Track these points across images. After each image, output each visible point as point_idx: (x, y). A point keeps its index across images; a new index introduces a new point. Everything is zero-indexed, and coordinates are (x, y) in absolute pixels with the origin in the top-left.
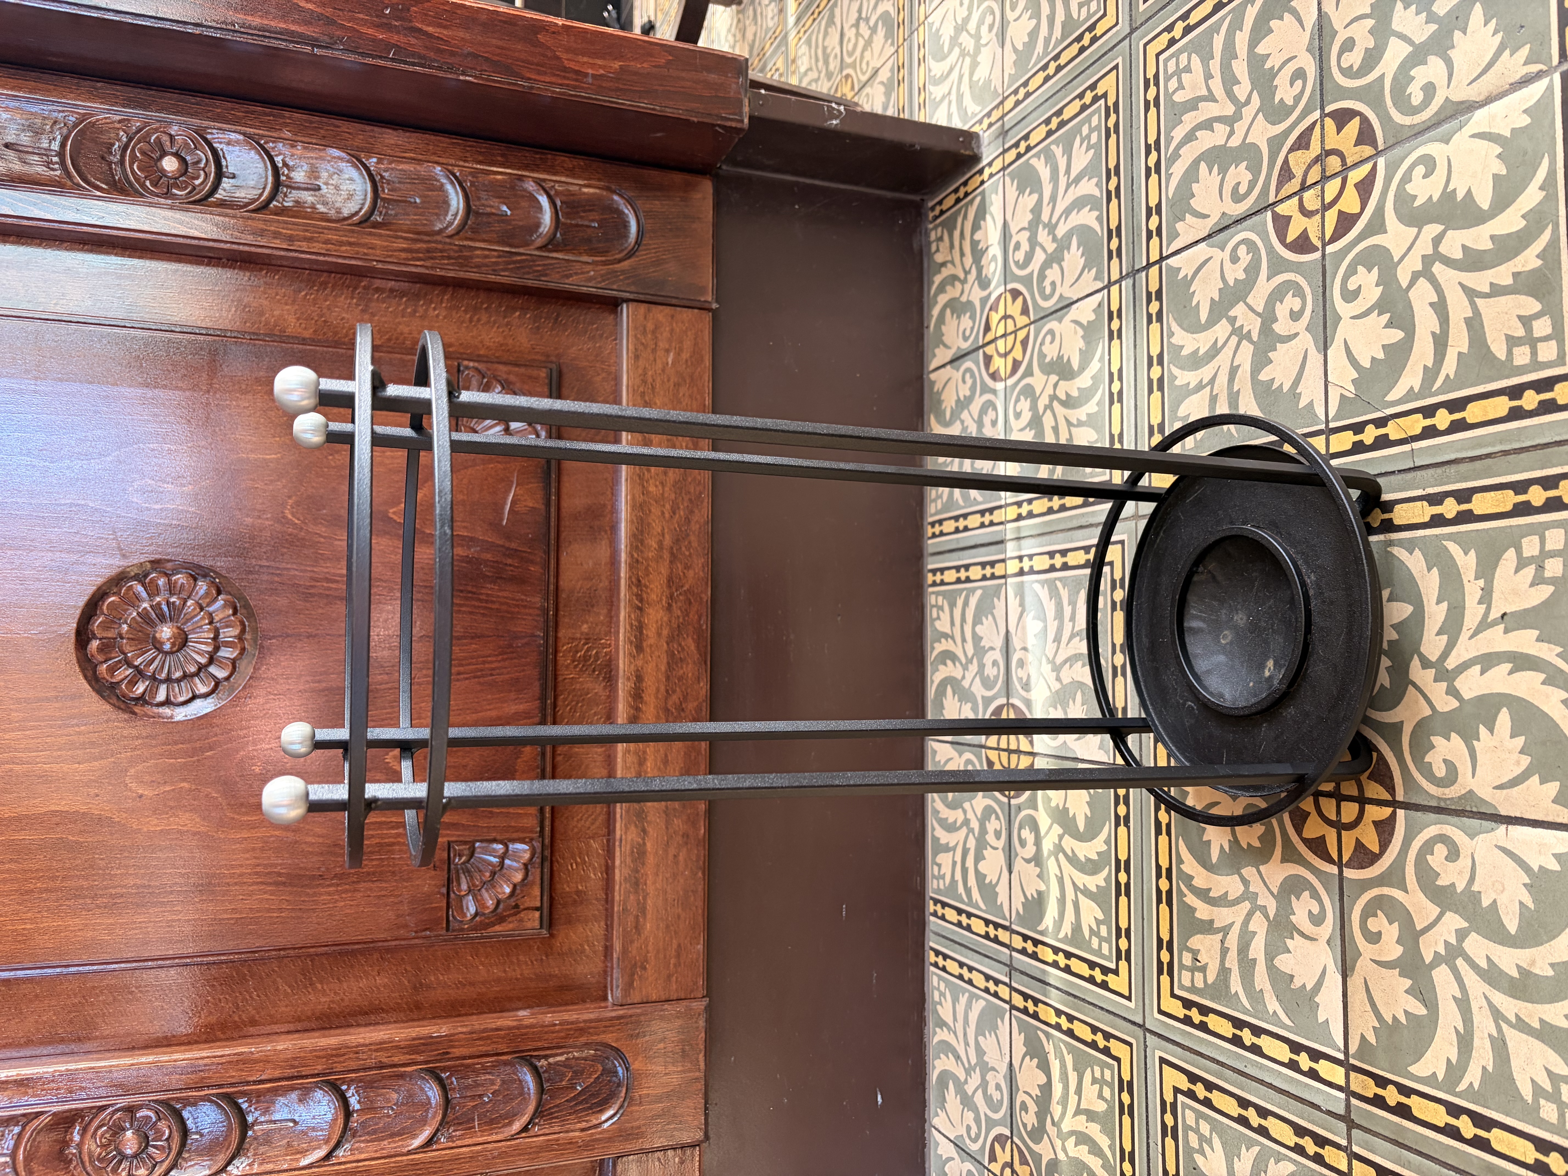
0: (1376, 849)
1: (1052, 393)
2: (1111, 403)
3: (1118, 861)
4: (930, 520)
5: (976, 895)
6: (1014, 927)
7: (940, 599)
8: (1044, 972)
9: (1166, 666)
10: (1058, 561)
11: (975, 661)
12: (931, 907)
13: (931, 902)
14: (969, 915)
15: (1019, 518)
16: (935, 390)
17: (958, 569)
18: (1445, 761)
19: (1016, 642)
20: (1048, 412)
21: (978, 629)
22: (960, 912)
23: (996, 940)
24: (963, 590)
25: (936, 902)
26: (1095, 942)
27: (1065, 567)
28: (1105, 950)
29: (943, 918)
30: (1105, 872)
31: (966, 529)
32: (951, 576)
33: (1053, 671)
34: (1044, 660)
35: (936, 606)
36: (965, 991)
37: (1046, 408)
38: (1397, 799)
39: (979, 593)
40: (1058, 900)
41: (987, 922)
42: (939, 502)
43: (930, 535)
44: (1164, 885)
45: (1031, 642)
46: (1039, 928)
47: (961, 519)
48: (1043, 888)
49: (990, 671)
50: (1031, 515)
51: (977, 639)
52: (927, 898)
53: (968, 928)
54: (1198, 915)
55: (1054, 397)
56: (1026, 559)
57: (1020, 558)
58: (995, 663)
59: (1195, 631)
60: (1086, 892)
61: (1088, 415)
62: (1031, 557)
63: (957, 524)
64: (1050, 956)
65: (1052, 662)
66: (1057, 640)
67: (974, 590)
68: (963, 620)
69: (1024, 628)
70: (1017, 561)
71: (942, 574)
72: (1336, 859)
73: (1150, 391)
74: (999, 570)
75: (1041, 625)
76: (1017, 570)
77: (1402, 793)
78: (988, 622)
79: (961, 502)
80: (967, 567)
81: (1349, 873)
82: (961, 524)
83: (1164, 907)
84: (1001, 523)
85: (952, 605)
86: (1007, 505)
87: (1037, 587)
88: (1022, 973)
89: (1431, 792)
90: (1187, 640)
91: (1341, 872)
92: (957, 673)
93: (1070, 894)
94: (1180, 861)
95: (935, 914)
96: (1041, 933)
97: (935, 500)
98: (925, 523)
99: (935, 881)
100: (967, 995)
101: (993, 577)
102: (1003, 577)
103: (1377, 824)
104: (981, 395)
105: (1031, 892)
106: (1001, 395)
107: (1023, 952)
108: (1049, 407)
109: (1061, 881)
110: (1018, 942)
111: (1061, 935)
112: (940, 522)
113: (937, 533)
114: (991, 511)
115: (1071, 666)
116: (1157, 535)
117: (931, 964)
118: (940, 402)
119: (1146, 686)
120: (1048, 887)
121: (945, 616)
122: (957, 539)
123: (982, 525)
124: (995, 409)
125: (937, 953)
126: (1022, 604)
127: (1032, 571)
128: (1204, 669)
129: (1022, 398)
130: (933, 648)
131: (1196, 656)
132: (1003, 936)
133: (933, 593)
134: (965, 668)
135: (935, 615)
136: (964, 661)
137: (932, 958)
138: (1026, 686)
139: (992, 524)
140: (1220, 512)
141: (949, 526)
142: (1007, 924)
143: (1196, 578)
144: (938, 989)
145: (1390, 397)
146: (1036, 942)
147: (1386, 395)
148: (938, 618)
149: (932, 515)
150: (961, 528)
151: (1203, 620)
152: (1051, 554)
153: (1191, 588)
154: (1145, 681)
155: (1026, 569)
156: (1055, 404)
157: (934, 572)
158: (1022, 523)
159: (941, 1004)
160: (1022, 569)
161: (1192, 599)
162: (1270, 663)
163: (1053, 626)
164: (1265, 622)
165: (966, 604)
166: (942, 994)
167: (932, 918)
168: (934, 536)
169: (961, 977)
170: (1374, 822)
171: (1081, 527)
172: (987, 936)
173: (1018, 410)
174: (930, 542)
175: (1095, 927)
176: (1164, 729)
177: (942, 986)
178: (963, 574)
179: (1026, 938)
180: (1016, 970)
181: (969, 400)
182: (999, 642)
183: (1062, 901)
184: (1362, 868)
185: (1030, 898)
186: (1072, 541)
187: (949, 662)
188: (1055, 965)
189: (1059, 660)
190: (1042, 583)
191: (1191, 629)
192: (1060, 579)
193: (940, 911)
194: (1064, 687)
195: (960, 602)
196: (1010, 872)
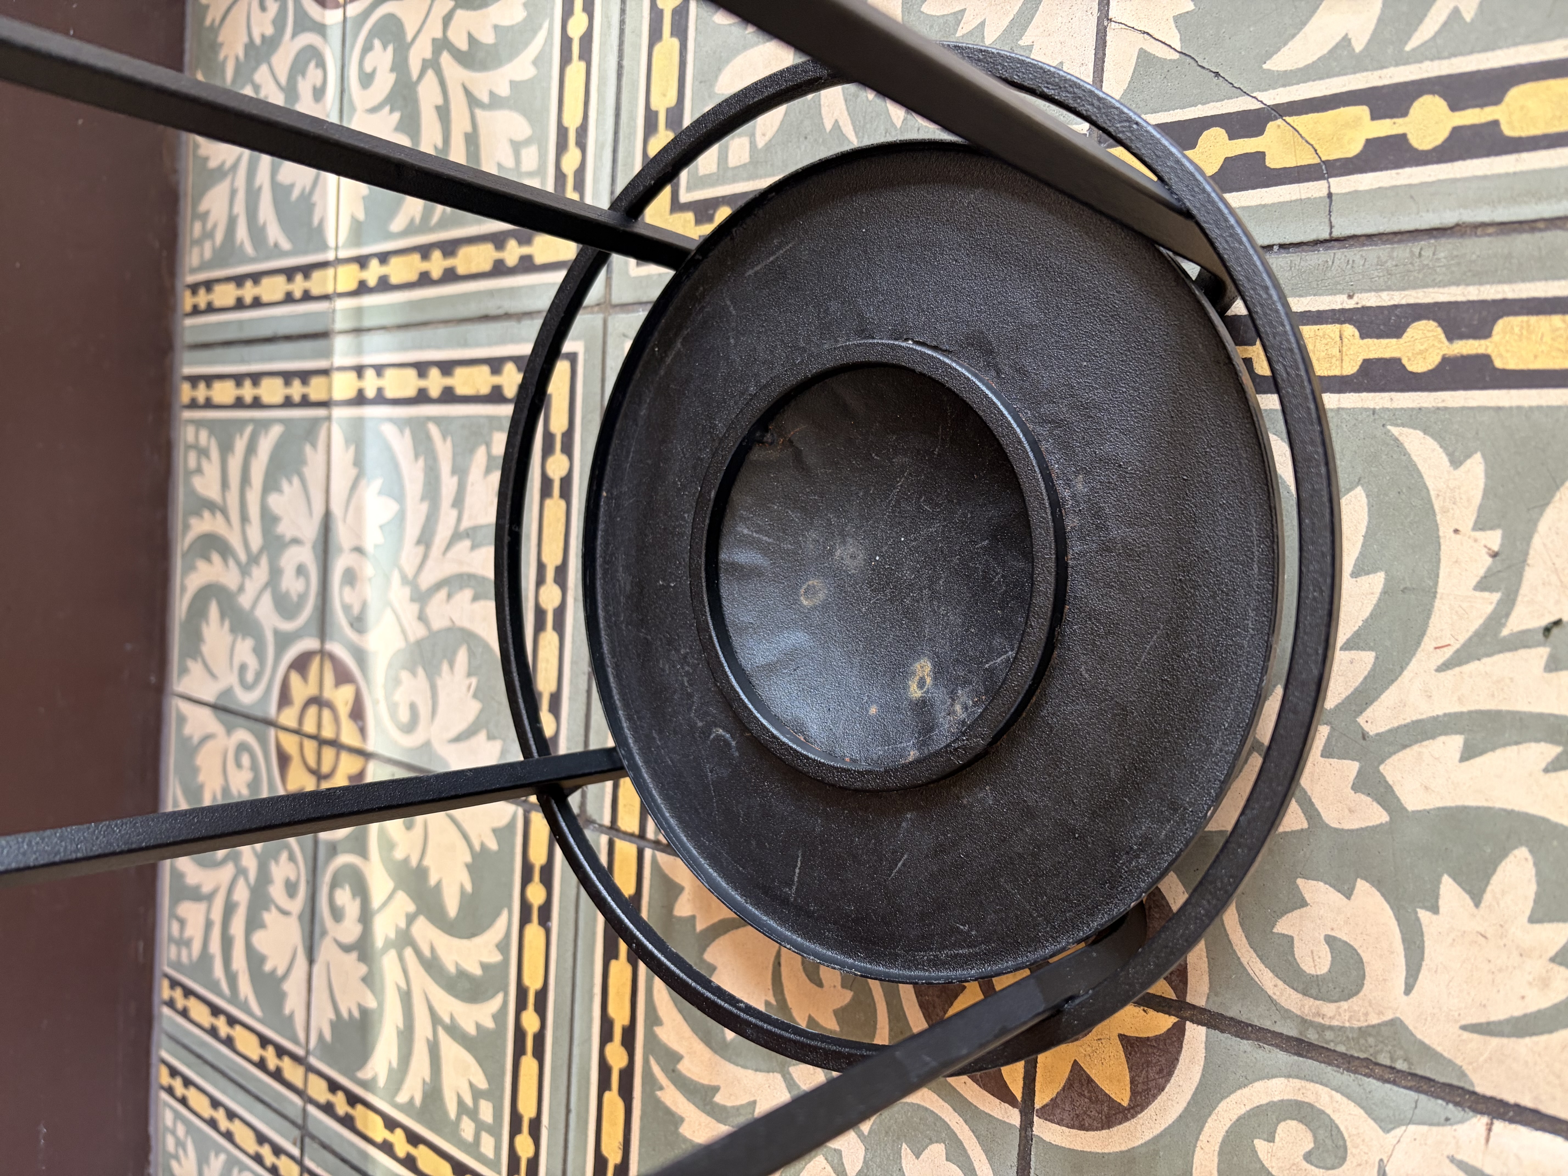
0: (1123, 1097)
1: (439, 34)
2: (566, 59)
3: (522, 992)
4: (191, 279)
5: (245, 988)
6: (313, 1061)
7: (204, 435)
8: (365, 1155)
9: (670, 642)
10: (435, 383)
11: (264, 561)
12: (165, 991)
13: (166, 983)
14: (232, 1021)
15: (362, 289)
16: (208, 22)
17: (239, 379)
18: (1330, 941)
19: (342, 534)
20: (430, 74)
21: (273, 500)
22: (216, 1011)
23: (277, 1075)
24: (244, 422)
25: (174, 984)
26: (467, 1129)
27: (449, 396)
28: (487, 1145)
29: (184, 1013)
30: (495, 1003)
31: (257, 303)
32: (224, 392)
33: (412, 600)
34: (396, 578)
35: (196, 447)
36: (219, 1149)
37: (426, 65)
38: (1189, 999)
39: (276, 431)
40: (400, 1034)
41: (264, 1042)
42: (208, 246)
43: (188, 308)
44: (617, 1057)
45: (372, 539)
46: (361, 1075)
47: (249, 284)
48: (371, 1003)
49: (291, 584)
50: (384, 285)
51: (269, 519)
52: (157, 974)
53: (229, 1042)
54: (685, 1130)
55: (442, 45)
56: (370, 374)
57: (359, 370)
58: (301, 570)
59: (744, 573)
60: (454, 1031)
61: (513, 84)
62: (379, 369)
63: (239, 293)
64: (379, 1132)
65: (411, 582)
66: (425, 539)
67: (265, 425)
68: (245, 480)
69: (359, 511)
70: (353, 375)
71: (209, 386)
72: (1019, 1095)
73: (655, 36)
74: (316, 389)
75: (394, 507)
76: (351, 394)
77: (1205, 988)
78: (290, 489)
79: (249, 249)
80: (256, 378)
81: (1044, 1130)
82: (249, 292)
83: (612, 1097)
84: (326, 297)
85: (226, 449)
86: (339, 262)
87: (389, 431)
88: (325, 1146)
89: (1283, 1002)
90: (724, 592)
91: (1027, 1124)
92: (230, 578)
93: (423, 1028)
94: (654, 1019)
95: (171, 1004)
96: (364, 1084)
97: (199, 242)
98: (179, 286)
99: (173, 950)
100: (222, 1157)
101: (305, 402)
102: (325, 404)
103: (1129, 1043)
104: (294, 35)
105: (348, 1006)
106: (335, 35)
107: (328, 1109)
108: (432, 64)
109: (406, 998)
110: (318, 1090)
111: (402, 1098)
112: (208, 285)
113: (203, 305)
114: (307, 270)
115: (449, 596)
116: (667, 345)
117: (163, 1088)
118: (215, 47)
119: (618, 676)
120: (381, 1004)
121: (212, 469)
122: (240, 323)
123: (289, 299)
124: (321, 64)
125: (174, 1072)
126: (358, 462)
127: (381, 399)
128: (760, 660)
129: (377, 43)
130: (187, 527)
131: (743, 629)
132: (293, 1072)
133: (192, 421)
134: (245, 571)
135: (192, 462)
136: (243, 557)
137: (164, 1077)
138: (359, 623)
139: (307, 297)
140: (834, 306)
141: (225, 295)
142: (301, 1052)
143: (757, 454)
144: (174, 1133)
145: (1279, 62)
146: (353, 1100)
147: (1269, 56)
148: (199, 470)
149: (193, 271)
150: (248, 300)
151: (764, 550)
152: (421, 368)
153: (745, 475)
154: (617, 667)
155: (370, 393)
156: (446, 59)
157: (194, 380)
158: (368, 300)
159: (176, 1157)
160: (361, 392)
161: (741, 498)
162: (924, 668)
163: (416, 513)
164: (913, 570)
165: (251, 449)
166: (180, 1144)
167: (166, 1010)
168: (196, 311)
169: (212, 1123)
170: (1122, 1037)
171: (486, 318)
172: (261, 1064)
173: (368, 69)
174: (189, 322)
175: (469, 1101)
176: (654, 776)
177: (181, 1130)
178: (248, 392)
179: (334, 1087)
180: (313, 1138)
181: (271, 44)
182: (310, 531)
183: (406, 1036)
184: (1082, 1128)
185: (345, 1015)
186: (465, 344)
187: (216, 557)
188: (387, 1148)
189: (427, 580)
190: (401, 424)
191: (735, 567)
192: (437, 420)
193: (180, 1002)
194: (433, 635)
195: (240, 445)
196: (311, 961)
